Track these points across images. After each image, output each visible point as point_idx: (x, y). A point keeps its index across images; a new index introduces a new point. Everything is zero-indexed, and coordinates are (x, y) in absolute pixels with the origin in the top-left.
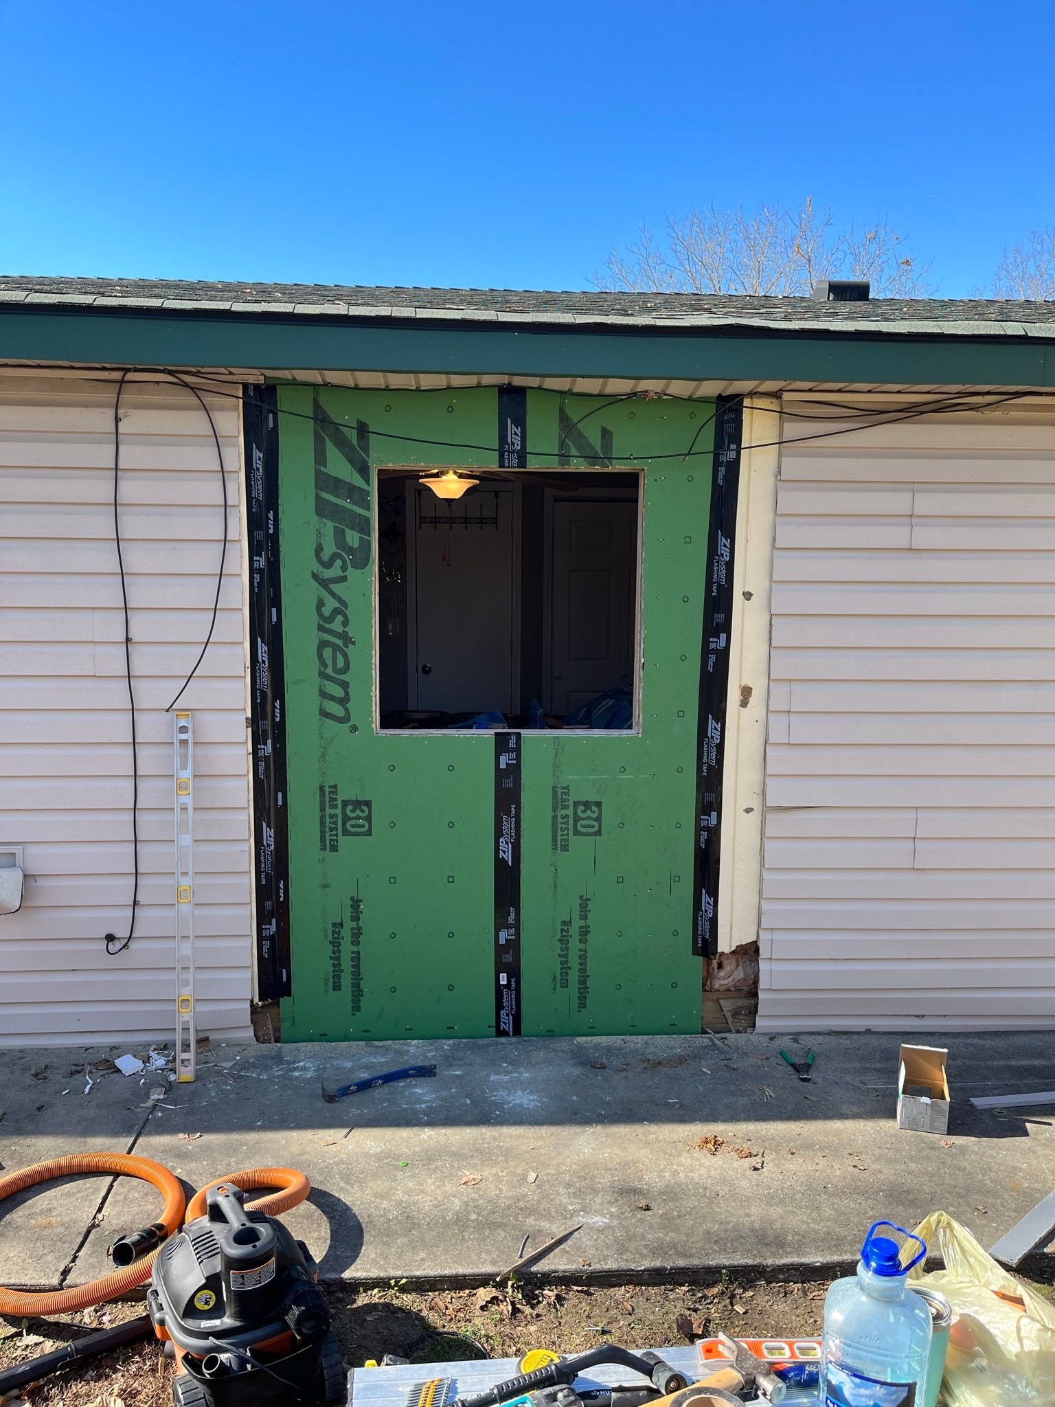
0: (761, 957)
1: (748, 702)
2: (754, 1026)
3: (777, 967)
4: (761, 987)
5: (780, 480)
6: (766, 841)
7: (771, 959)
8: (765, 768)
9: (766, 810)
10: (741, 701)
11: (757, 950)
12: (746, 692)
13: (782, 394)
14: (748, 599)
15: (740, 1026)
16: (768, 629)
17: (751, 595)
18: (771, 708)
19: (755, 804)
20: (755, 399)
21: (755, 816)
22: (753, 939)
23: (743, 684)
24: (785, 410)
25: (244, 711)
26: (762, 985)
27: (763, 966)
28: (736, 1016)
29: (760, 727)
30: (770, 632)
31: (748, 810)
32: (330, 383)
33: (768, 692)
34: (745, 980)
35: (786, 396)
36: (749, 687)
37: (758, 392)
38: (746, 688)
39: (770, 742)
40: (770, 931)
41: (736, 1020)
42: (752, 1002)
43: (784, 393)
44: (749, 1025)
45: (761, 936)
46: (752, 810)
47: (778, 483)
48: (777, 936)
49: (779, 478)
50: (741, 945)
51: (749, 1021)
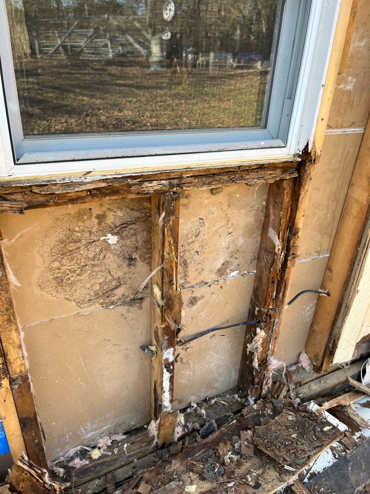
50: (364, 337)
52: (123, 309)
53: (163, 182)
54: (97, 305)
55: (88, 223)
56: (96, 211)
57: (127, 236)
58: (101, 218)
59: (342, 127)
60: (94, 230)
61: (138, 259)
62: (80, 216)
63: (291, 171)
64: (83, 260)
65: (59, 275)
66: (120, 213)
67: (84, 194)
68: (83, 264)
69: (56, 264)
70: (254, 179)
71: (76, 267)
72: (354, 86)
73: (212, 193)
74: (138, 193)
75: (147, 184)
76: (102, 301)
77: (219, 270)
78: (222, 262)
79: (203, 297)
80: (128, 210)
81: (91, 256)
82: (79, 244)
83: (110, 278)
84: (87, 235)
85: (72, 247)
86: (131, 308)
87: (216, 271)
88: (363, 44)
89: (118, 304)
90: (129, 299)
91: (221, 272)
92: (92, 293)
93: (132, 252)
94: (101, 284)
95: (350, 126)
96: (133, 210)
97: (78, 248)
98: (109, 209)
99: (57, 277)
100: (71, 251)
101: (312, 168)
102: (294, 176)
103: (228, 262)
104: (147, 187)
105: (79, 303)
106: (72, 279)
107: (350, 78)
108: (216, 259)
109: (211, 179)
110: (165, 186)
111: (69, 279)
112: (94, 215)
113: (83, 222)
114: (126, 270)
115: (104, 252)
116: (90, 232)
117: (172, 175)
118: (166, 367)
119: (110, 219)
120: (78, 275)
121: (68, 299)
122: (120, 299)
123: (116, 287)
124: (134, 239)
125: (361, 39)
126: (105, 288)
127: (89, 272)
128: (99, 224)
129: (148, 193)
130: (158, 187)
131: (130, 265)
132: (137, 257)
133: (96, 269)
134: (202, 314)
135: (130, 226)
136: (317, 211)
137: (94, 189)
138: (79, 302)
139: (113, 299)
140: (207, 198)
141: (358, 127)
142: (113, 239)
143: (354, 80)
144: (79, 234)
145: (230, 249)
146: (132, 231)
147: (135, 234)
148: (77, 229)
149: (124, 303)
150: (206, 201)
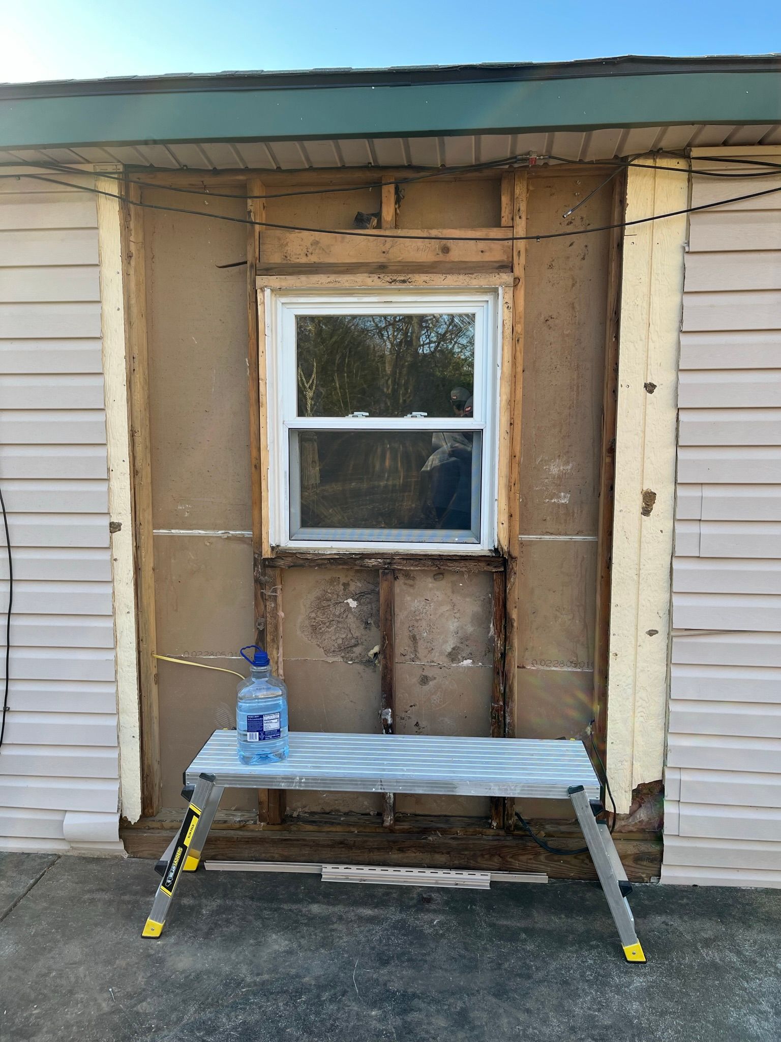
0: (666, 798)
1: (652, 509)
2: (659, 875)
3: (686, 811)
4: (665, 833)
5: (687, 252)
6: (673, 669)
7: (679, 801)
8: (671, 585)
9: (672, 633)
10: (643, 508)
11: (662, 791)
12: (649, 499)
13: (691, 150)
14: (651, 392)
15: (642, 873)
16: (675, 426)
17: (654, 386)
18: (678, 517)
19: (660, 625)
20: (657, 160)
21: (660, 640)
22: (658, 777)
23: (645, 489)
24: (693, 169)
25: (108, 516)
26: (667, 830)
27: (669, 809)
28: (639, 862)
29: (666, 538)
30: (677, 429)
31: (652, 633)
32: (186, 166)
33: (675, 498)
34: (648, 823)
35: (696, 152)
36: (652, 492)
37: (661, 149)
38: (649, 493)
39: (676, 555)
40: (679, 769)
41: (638, 866)
42: (658, 848)
43: (693, 149)
44: (653, 873)
45: (668, 775)
46: (657, 632)
47: (686, 256)
48: (686, 777)
49: (687, 249)
50: (644, 784)
51: (654, 869)
52: (360, 668)
53: (380, 560)
54: (339, 657)
55: (336, 587)
56: (343, 580)
57: (364, 603)
58: (346, 585)
59: (566, 534)
60: (341, 593)
61: (373, 624)
62: (332, 581)
63: (496, 564)
64: (331, 616)
65: (314, 624)
66: (359, 584)
67: (326, 562)
68: (331, 619)
69: (313, 615)
70: (458, 567)
71: (326, 620)
72: (569, 500)
73: (435, 579)
74: (361, 566)
75: (367, 560)
76: (343, 654)
77: (450, 654)
78: (452, 647)
79: (435, 678)
80: (365, 583)
81: (337, 614)
82: (329, 603)
83: (350, 636)
84: (335, 596)
85: (325, 603)
86: (366, 669)
87: (447, 653)
88: (569, 467)
89: (356, 661)
90: (365, 659)
91: (454, 656)
92: (336, 645)
93: (368, 618)
94: (343, 639)
95: (577, 534)
96: (369, 583)
97: (329, 606)
98: (351, 580)
99: (313, 625)
100: (324, 607)
101: (514, 564)
102: (500, 570)
103: (459, 647)
104: (367, 562)
105: (327, 652)
106: (323, 629)
107: (562, 494)
108: (446, 642)
109: (417, 563)
110: (380, 563)
111: (320, 629)
112: (341, 583)
113: (334, 587)
114: (364, 632)
115: (347, 613)
116: (338, 595)
117: (385, 556)
118: (385, 728)
119: (352, 588)
120: (327, 627)
121: (318, 645)
122: (357, 657)
123: (355, 646)
124: (369, 606)
125: (567, 463)
126: (346, 643)
127: (335, 626)
128: (344, 590)
129: (368, 567)
130: (376, 563)
131: (366, 628)
132: (372, 622)
133: (340, 625)
134: (434, 697)
135: (367, 596)
136: (558, 614)
137: (332, 559)
138: (326, 650)
139: (352, 655)
140: (431, 583)
141: (589, 535)
142: (353, 604)
143: (569, 496)
144: (330, 595)
145: (459, 635)
146: (368, 600)
147: (370, 603)
148: (329, 591)
149: (361, 662)
150: (430, 585)
